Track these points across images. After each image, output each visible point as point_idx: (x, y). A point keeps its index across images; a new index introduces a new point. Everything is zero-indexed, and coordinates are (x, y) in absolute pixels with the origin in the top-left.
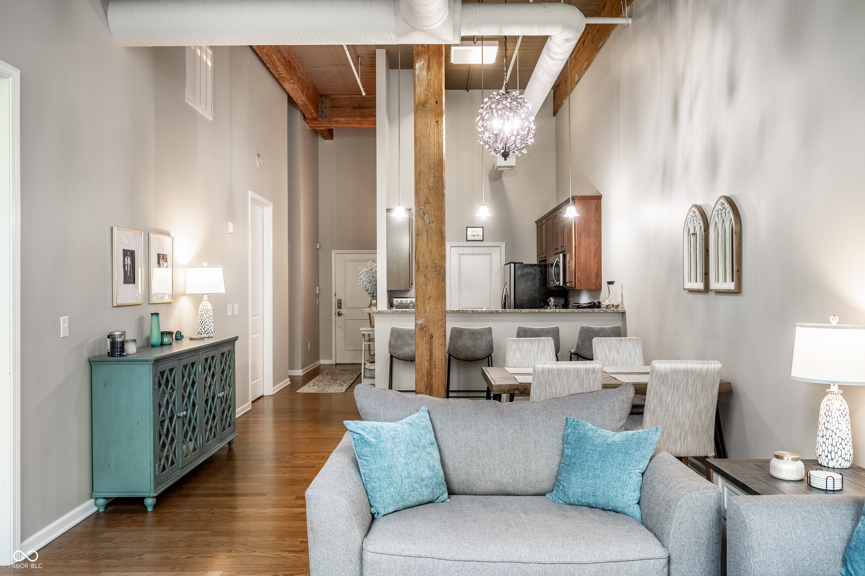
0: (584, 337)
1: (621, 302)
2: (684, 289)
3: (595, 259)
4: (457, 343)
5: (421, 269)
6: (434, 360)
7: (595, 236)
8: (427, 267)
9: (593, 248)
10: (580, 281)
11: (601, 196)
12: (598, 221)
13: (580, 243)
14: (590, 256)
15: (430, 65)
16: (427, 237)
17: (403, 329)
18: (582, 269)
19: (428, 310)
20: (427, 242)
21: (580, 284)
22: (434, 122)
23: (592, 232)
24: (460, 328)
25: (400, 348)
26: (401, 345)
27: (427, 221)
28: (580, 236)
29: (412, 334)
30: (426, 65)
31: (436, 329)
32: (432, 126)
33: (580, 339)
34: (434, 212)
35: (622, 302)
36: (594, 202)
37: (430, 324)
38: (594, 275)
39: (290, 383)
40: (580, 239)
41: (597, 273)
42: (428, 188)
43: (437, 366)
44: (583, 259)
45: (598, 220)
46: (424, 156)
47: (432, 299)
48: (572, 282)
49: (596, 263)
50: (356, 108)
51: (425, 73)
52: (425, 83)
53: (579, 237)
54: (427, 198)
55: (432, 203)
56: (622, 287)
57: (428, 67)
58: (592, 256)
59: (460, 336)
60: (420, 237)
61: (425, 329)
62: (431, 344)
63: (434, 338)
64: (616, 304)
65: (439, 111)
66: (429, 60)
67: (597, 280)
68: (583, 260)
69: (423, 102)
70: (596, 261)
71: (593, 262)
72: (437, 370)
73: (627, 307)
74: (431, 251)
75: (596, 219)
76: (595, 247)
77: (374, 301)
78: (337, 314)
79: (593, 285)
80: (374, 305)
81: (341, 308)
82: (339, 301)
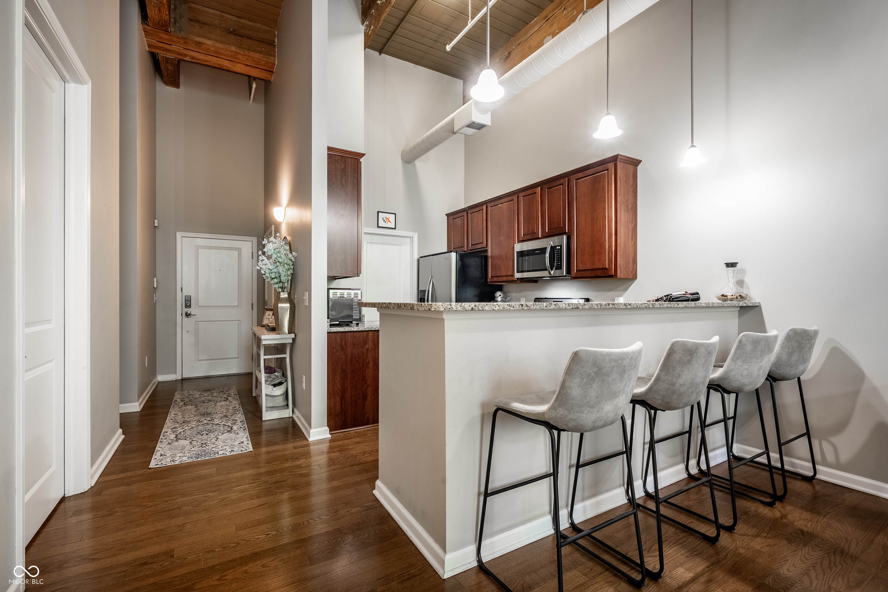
3: (632, 240)
4: (679, 376)
7: (632, 211)
10: (620, 267)
11: (640, 162)
12: (635, 193)
14: (628, 237)
17: (609, 354)
18: (622, 251)
21: (621, 271)
23: (630, 206)
24: (694, 343)
25: (592, 407)
26: (597, 397)
29: (625, 366)
33: (787, 350)
36: (632, 168)
38: (631, 260)
39: (123, 436)
40: (620, 213)
41: (633, 257)
45: (635, 191)
48: (608, 268)
49: (633, 246)
50: (230, 33)
53: (619, 210)
58: (631, 237)
59: (689, 362)
64: (735, 294)
67: (634, 267)
68: (622, 240)
70: (633, 243)
75: (634, 189)
76: (633, 225)
77: (284, 295)
78: (184, 314)
79: (631, 273)
80: (283, 301)
81: (190, 306)
82: (187, 299)
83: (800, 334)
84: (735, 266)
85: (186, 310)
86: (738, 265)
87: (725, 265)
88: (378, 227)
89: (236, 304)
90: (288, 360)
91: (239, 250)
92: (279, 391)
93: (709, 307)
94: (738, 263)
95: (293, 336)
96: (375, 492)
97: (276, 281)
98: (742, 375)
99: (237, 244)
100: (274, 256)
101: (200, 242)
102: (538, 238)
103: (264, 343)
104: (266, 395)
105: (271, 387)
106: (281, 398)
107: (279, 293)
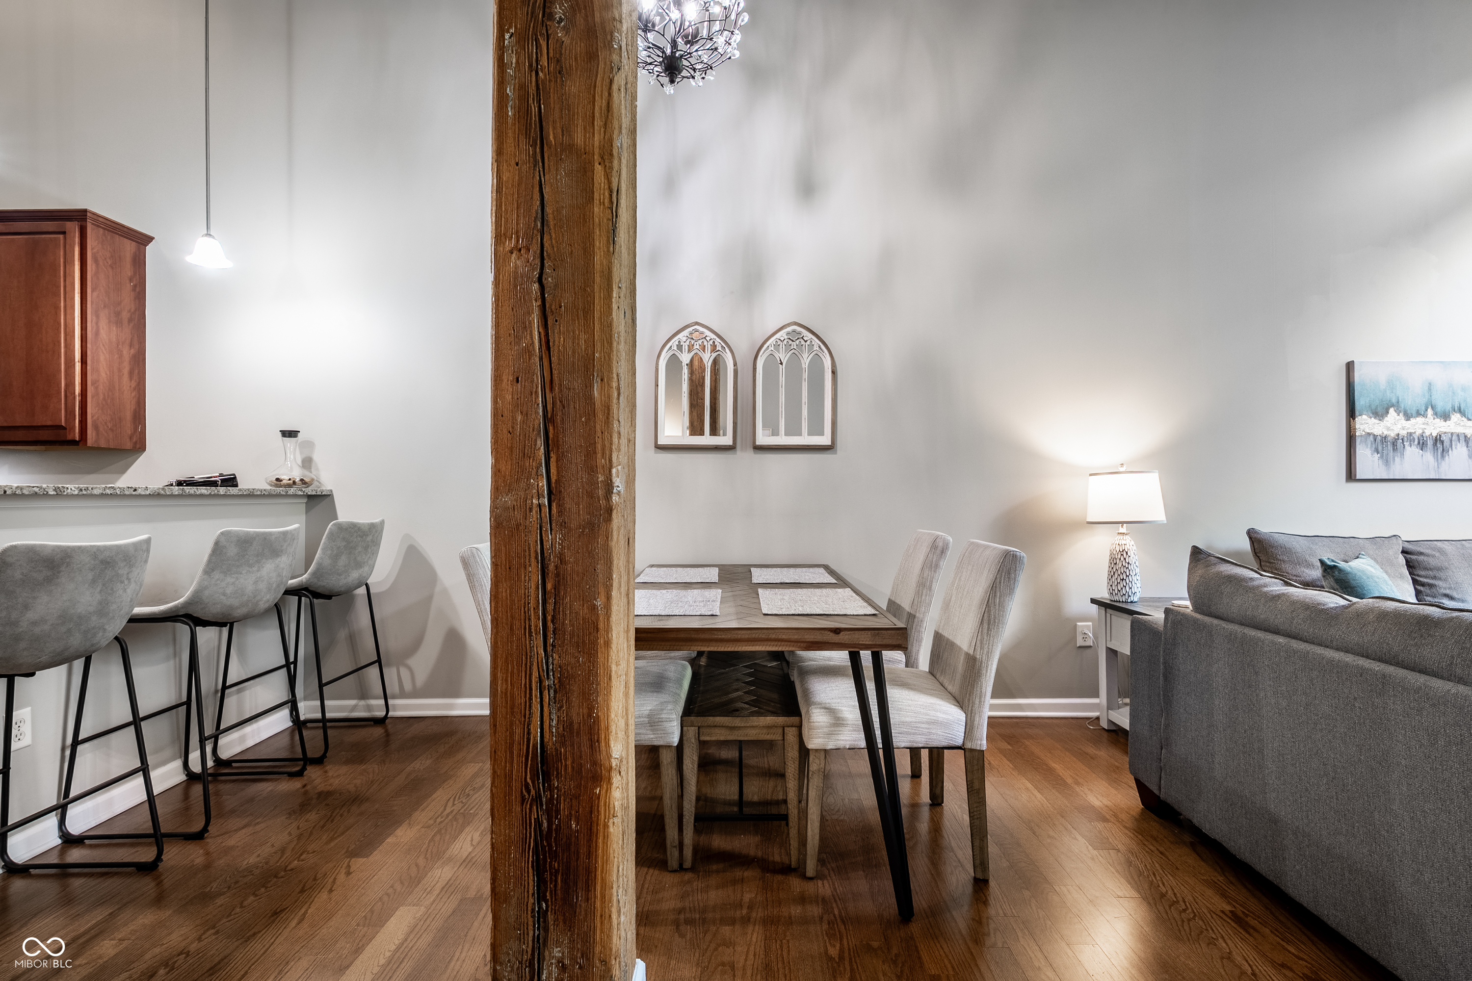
0: (339, 548)
3: (131, 378)
7: (131, 325)
9: (127, 353)
10: (96, 427)
12: (139, 293)
14: (120, 370)
18: (101, 397)
21: (98, 434)
23: (125, 315)
28: (98, 317)
33: (329, 552)
36: (129, 247)
38: (129, 415)
40: (97, 323)
41: (135, 411)
45: (138, 290)
49: (134, 389)
53: (94, 318)
58: (126, 371)
67: (136, 429)
68: (103, 375)
70: (134, 384)
71: (127, 384)
75: (135, 286)
76: (132, 351)
79: (128, 440)
83: (346, 529)
84: (296, 436)
86: (299, 434)
87: (280, 434)
93: (251, 495)
94: (299, 432)
98: (224, 594)
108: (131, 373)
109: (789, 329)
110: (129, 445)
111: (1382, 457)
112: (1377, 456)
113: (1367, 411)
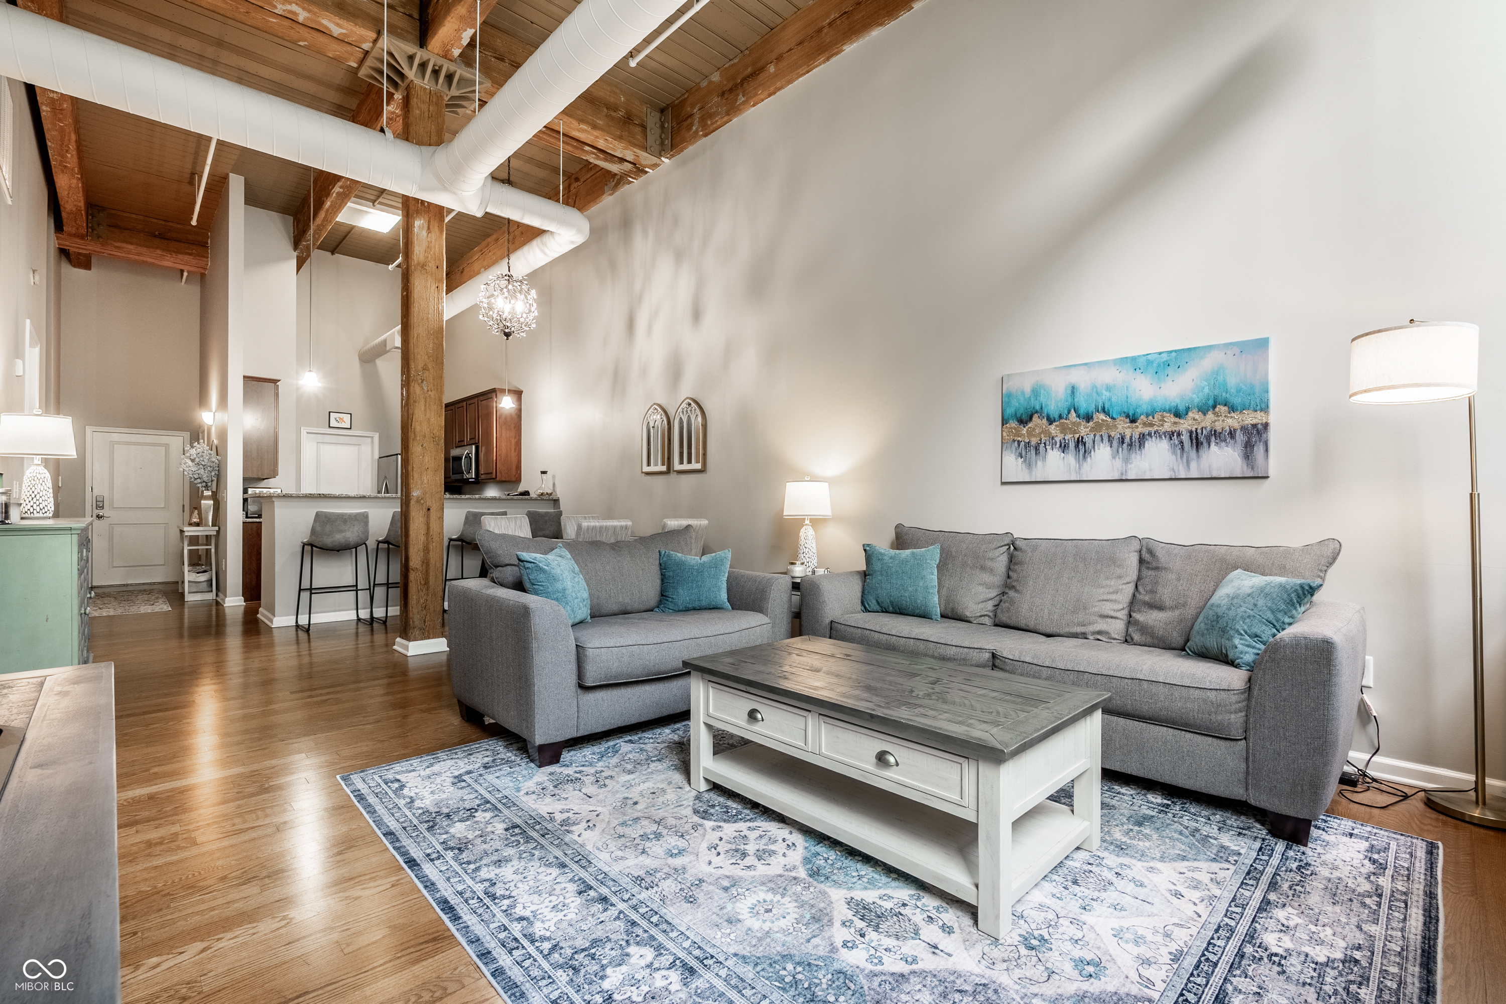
1: (552, 488)
2: (642, 472)
3: (515, 451)
5: (418, 438)
6: (431, 534)
7: (516, 429)
8: (424, 436)
9: (513, 441)
10: (501, 473)
11: (522, 392)
13: (501, 435)
14: (510, 448)
15: (431, 227)
16: (425, 405)
18: (504, 460)
19: (425, 481)
20: (425, 410)
21: (502, 475)
22: (434, 287)
23: (513, 426)
26: (328, 532)
27: (425, 388)
28: (502, 428)
30: (426, 226)
31: (434, 501)
32: (432, 290)
34: (434, 379)
35: (554, 490)
37: (427, 496)
38: (514, 467)
40: (502, 431)
41: (518, 464)
42: (427, 354)
43: (434, 540)
44: (504, 451)
46: (423, 319)
47: (429, 471)
48: (492, 473)
49: (516, 456)
50: (155, 236)
51: (424, 233)
52: (425, 244)
54: (425, 365)
55: (432, 370)
56: (554, 477)
57: (429, 228)
58: (513, 448)
60: (417, 404)
61: (422, 501)
62: (428, 517)
63: (431, 511)
64: (549, 492)
65: (440, 277)
66: (429, 222)
67: (518, 472)
69: (422, 263)
70: (516, 453)
71: (513, 454)
72: (434, 544)
73: (560, 493)
74: (429, 420)
76: (517, 440)
77: (208, 493)
78: (95, 516)
79: (513, 477)
80: (207, 498)
81: (102, 507)
82: (98, 499)
84: (546, 473)
85: (97, 511)
88: (329, 427)
89: (162, 506)
90: (213, 551)
91: (167, 446)
92: (203, 578)
95: (217, 528)
96: (259, 616)
97: (199, 481)
99: (164, 439)
100: (197, 460)
101: (116, 437)
102: (465, 446)
103: (186, 534)
104: (189, 582)
105: (194, 575)
106: (205, 584)
107: (202, 492)
108: (515, 449)
109: (686, 402)
110: (514, 479)
111: (1025, 461)
112: (1020, 460)
113: (1013, 420)
